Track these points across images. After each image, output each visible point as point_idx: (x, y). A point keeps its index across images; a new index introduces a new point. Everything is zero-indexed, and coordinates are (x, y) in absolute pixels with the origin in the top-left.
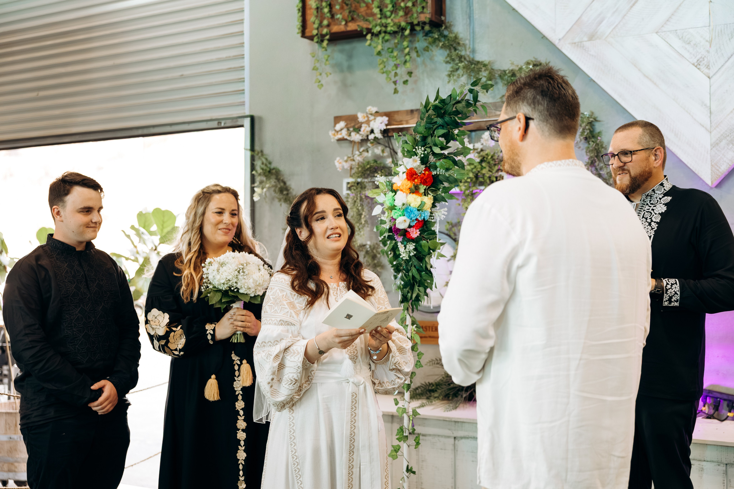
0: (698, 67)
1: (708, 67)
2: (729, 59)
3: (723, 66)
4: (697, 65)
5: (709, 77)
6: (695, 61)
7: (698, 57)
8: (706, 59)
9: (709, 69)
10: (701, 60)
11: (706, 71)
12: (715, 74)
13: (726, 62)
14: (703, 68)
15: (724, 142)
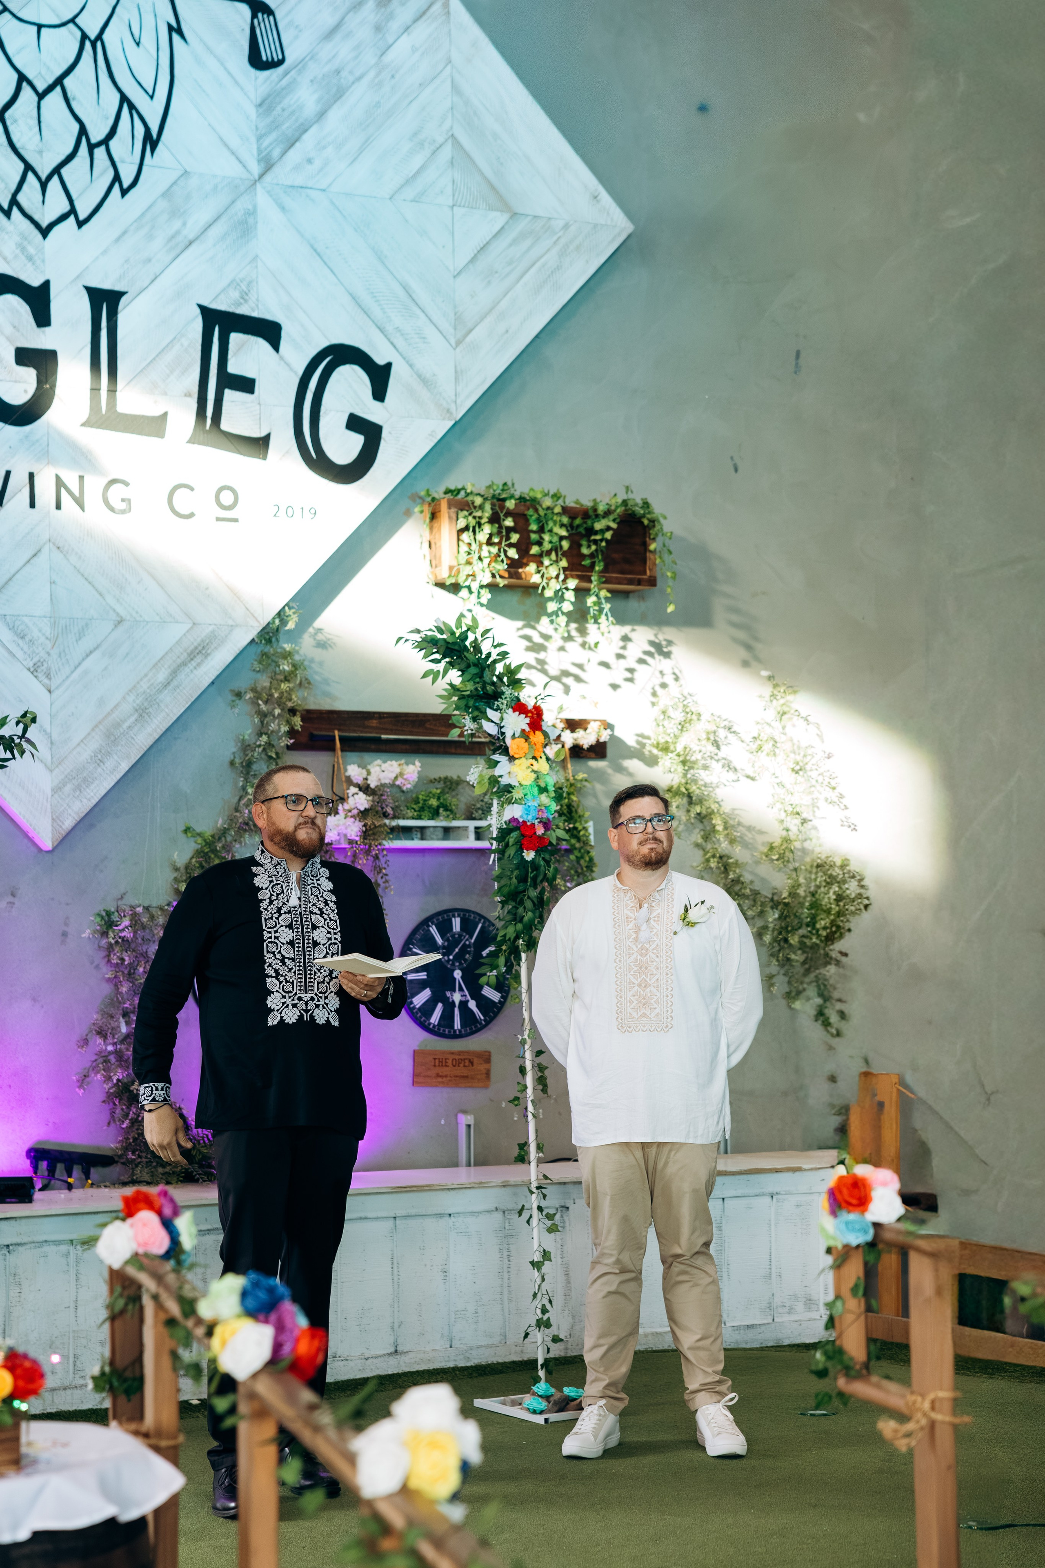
0: (35, 673)
1: (48, 676)
2: (76, 668)
3: (67, 677)
4: (34, 671)
5: (50, 691)
6: (31, 664)
7: (35, 660)
8: (45, 665)
9: (50, 679)
10: (39, 664)
11: (46, 681)
12: (57, 688)
13: (72, 672)
14: (40, 675)
15: (68, 788)
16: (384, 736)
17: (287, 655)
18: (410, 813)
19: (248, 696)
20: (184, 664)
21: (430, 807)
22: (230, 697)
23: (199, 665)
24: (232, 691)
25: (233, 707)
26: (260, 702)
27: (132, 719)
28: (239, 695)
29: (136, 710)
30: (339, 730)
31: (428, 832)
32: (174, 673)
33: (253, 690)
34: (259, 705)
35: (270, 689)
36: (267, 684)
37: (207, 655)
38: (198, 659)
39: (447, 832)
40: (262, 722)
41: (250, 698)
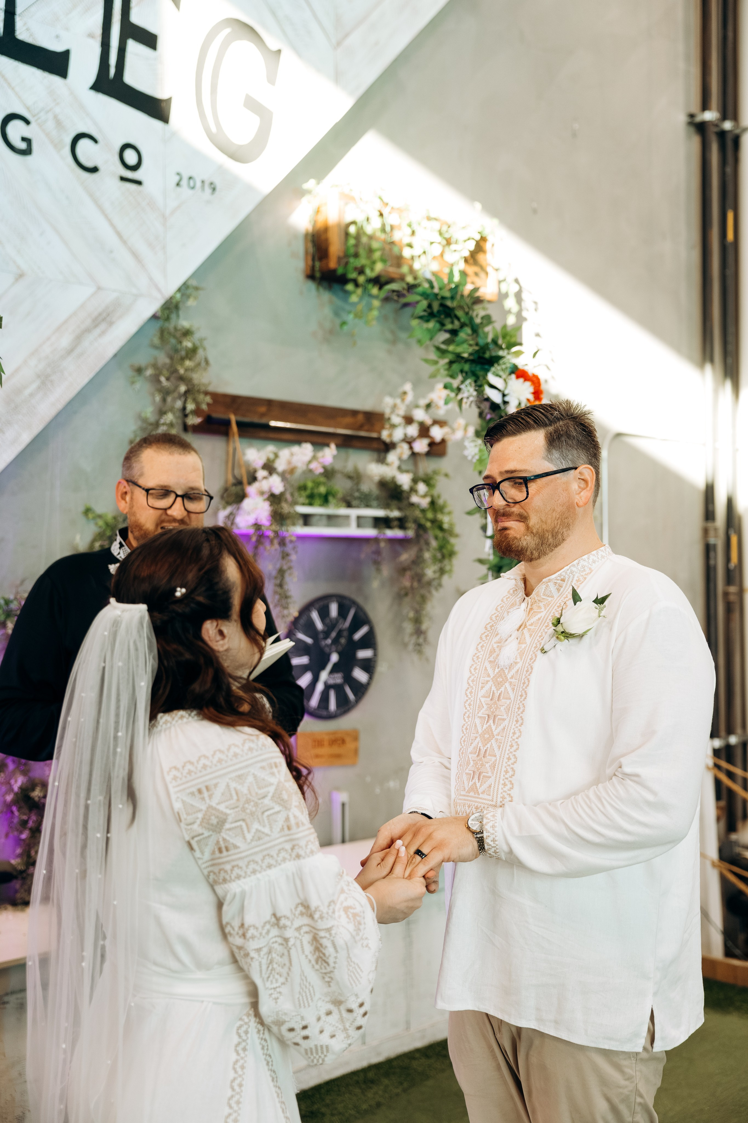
16: (273, 423)
17: (187, 333)
18: (302, 500)
19: (149, 372)
20: (88, 330)
21: (320, 495)
22: (131, 373)
23: (103, 333)
24: (132, 366)
25: (133, 383)
26: (163, 379)
27: (34, 386)
28: (139, 371)
29: (39, 376)
30: (235, 414)
31: (314, 520)
32: (78, 339)
33: (155, 366)
34: (159, 382)
35: (172, 365)
36: (168, 361)
37: (111, 324)
38: (103, 326)
39: (331, 520)
40: (164, 400)
41: (151, 375)
